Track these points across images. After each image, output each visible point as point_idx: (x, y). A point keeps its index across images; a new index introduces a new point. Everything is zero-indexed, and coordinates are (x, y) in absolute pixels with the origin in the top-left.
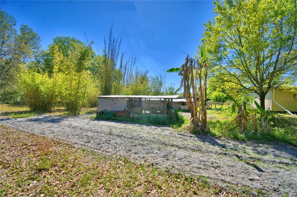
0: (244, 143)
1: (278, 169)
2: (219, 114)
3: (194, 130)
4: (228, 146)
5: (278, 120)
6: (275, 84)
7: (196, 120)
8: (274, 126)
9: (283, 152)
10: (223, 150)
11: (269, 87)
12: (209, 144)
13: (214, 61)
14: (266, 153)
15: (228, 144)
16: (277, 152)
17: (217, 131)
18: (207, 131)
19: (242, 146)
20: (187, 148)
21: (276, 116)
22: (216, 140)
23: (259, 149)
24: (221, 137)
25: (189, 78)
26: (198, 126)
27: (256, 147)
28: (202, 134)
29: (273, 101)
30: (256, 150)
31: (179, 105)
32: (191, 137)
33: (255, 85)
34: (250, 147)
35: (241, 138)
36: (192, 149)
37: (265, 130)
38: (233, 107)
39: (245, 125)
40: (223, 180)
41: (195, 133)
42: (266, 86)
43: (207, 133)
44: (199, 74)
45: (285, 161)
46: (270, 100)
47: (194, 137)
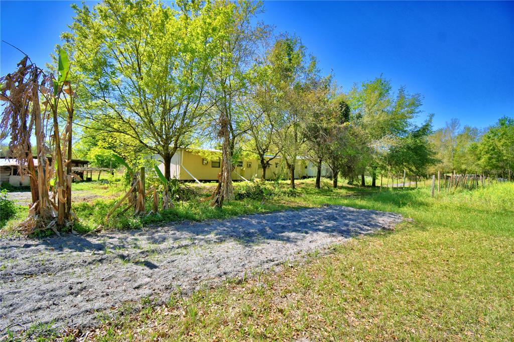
0: (137, 232)
1: (174, 258)
2: (105, 188)
3: (39, 230)
4: (110, 243)
5: (183, 191)
6: (182, 143)
7: (43, 205)
8: (178, 200)
9: (184, 232)
10: (99, 254)
11: (176, 148)
12: (71, 250)
13: (93, 88)
14: (164, 239)
15: (111, 240)
16: (178, 234)
17: (94, 220)
18: (71, 226)
19: (133, 237)
20: (10, 275)
21: (183, 186)
22: (88, 239)
23: (156, 236)
24: (99, 231)
25: (27, 110)
26: (51, 218)
27: (154, 233)
28: (59, 235)
29: (181, 167)
30: (152, 238)
31: (6, 175)
32: (27, 246)
33: (159, 142)
34: (145, 236)
35: (133, 226)
36: (25, 274)
37: (167, 206)
38: (127, 175)
39: (141, 203)
40: (87, 311)
41: (40, 235)
42: (172, 145)
43: (70, 230)
44: (52, 106)
45: (184, 243)
46: (178, 166)
47: (37, 245)
